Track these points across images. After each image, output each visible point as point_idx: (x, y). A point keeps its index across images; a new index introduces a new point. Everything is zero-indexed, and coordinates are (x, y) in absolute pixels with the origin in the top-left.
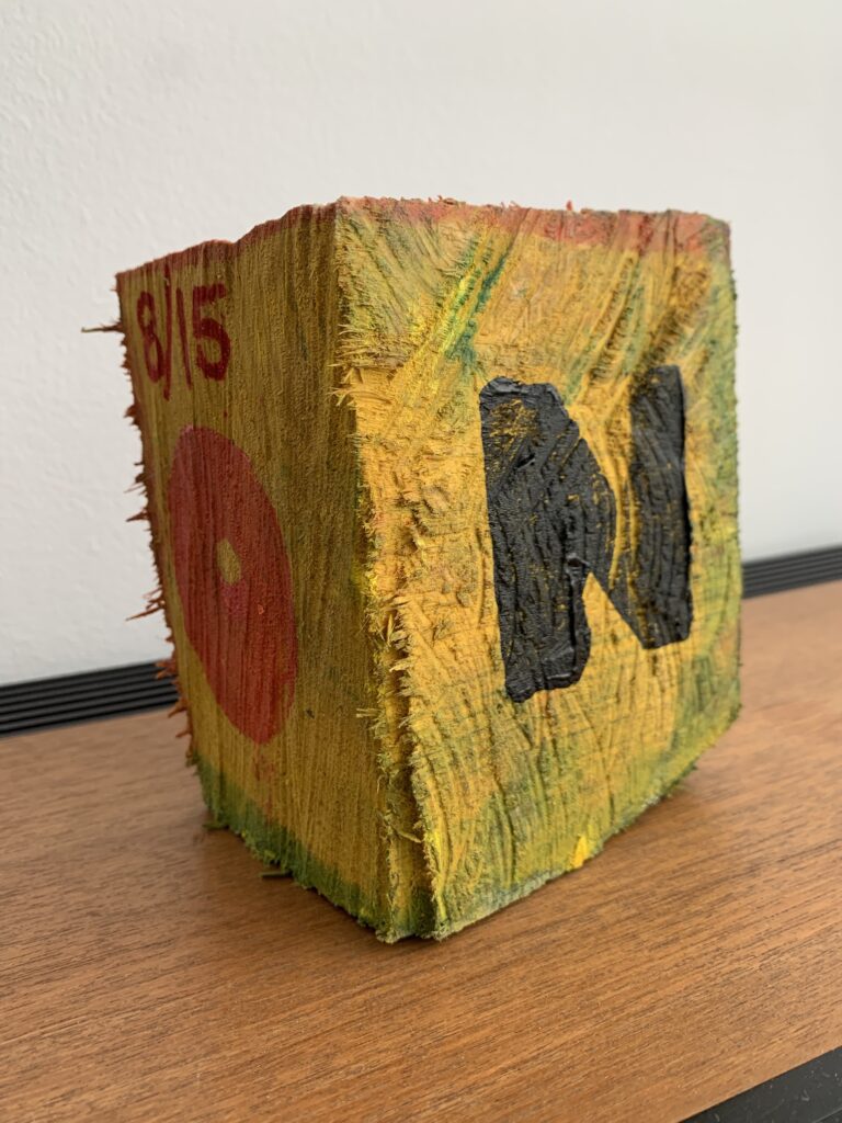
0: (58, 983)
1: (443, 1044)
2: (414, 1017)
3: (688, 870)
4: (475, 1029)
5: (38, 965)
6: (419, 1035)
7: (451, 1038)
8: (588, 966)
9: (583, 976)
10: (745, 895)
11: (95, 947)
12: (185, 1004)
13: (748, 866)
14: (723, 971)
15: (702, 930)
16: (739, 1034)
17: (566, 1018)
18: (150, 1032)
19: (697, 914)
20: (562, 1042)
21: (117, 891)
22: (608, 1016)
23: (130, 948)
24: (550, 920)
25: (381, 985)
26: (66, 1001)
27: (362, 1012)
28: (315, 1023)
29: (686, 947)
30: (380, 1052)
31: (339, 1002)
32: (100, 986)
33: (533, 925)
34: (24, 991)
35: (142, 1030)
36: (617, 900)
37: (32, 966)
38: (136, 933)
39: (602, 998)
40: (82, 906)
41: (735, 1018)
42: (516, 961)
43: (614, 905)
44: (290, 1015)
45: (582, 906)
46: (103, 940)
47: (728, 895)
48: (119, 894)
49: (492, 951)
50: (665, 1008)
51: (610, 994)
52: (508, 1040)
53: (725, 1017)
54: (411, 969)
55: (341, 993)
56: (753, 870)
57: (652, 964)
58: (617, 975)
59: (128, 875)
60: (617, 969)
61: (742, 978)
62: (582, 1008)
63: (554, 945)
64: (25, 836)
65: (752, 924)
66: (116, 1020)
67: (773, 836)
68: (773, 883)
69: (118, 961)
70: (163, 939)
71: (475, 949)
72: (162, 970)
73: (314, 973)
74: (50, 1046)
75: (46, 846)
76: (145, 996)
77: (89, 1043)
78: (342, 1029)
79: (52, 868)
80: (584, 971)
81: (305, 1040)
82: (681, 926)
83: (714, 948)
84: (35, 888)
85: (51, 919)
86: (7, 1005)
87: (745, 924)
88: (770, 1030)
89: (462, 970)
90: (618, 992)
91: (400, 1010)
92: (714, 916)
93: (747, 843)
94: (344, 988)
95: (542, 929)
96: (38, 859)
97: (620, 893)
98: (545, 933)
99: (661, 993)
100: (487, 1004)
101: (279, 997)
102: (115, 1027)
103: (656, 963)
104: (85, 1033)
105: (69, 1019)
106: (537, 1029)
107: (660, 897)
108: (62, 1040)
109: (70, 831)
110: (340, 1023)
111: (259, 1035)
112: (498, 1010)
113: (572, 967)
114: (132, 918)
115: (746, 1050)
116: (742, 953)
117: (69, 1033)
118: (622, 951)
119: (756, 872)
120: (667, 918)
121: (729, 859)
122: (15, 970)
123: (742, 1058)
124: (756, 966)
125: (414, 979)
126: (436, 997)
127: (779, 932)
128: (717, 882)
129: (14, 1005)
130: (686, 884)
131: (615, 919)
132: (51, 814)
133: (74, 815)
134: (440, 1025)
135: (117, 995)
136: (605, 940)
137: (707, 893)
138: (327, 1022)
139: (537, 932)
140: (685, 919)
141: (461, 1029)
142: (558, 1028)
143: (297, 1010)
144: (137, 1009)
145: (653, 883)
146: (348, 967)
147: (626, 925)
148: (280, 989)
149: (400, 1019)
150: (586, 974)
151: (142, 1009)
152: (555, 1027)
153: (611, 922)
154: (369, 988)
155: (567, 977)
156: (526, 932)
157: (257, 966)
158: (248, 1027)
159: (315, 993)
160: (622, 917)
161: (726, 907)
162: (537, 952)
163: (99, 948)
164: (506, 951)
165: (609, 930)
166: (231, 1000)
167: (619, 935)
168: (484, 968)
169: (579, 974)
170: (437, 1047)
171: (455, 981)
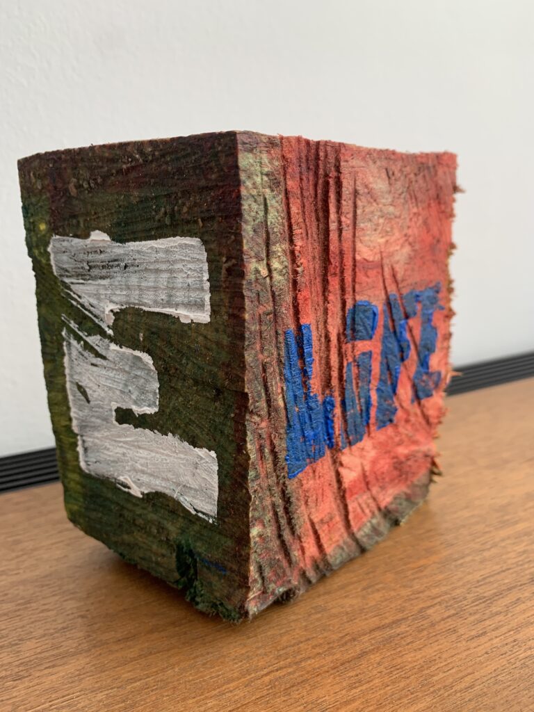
0: (61, 668)
2: (305, 694)
3: (487, 581)
4: (348, 703)
5: (47, 654)
6: (310, 707)
8: (424, 654)
9: (421, 661)
11: (84, 641)
12: (146, 684)
14: (520, 657)
15: (502, 626)
17: (412, 694)
18: (123, 704)
19: (498, 613)
22: (441, 692)
23: (108, 642)
24: (395, 618)
25: (281, 668)
26: (65, 681)
27: (269, 689)
28: (237, 697)
29: (492, 639)
31: (252, 682)
32: (88, 670)
33: (383, 623)
34: (37, 675)
35: (119, 703)
36: (440, 603)
37: (43, 655)
38: (111, 631)
39: (435, 678)
40: (75, 611)
42: (373, 650)
43: (438, 607)
44: (219, 692)
45: (416, 608)
46: (89, 636)
47: (518, 599)
49: (356, 643)
50: (482, 685)
51: (441, 675)
53: (525, 693)
54: (301, 656)
55: (253, 675)
57: (469, 652)
58: (445, 661)
60: (444, 656)
62: (423, 686)
63: (399, 638)
64: (37, 560)
66: (100, 696)
69: (101, 652)
70: (129, 635)
71: (344, 641)
72: (131, 658)
73: (234, 660)
75: (51, 567)
79: (54, 583)
80: (421, 658)
82: (487, 623)
83: (512, 639)
84: (43, 598)
85: (55, 621)
86: (27, 684)
89: (335, 657)
90: (448, 673)
91: (294, 688)
92: (510, 615)
94: (256, 671)
95: (390, 626)
96: (46, 576)
97: (442, 598)
98: (392, 628)
99: (477, 675)
100: (355, 683)
101: (211, 678)
102: (100, 701)
103: (472, 651)
105: (68, 695)
107: (470, 600)
109: (66, 556)
110: (254, 698)
111: (198, 707)
112: (364, 687)
113: (412, 655)
114: (108, 619)
117: (68, 706)
118: (447, 642)
120: (477, 616)
121: (516, 572)
122: (32, 658)
125: (303, 664)
126: (319, 678)
128: (509, 589)
129: (31, 684)
130: (488, 591)
131: (440, 618)
132: (52, 544)
133: (68, 545)
134: (324, 699)
135: (100, 677)
136: (434, 634)
137: (503, 598)
138: (245, 697)
139: (386, 627)
140: (489, 618)
141: (338, 703)
142: (406, 702)
143: (224, 688)
144: (114, 688)
145: (464, 590)
146: (257, 655)
147: (448, 622)
148: (211, 672)
149: (295, 695)
150: (423, 659)
151: (118, 688)
152: (405, 701)
153: (437, 620)
154: (273, 671)
155: (410, 662)
156: (379, 628)
157: (194, 655)
158: (191, 701)
159: (235, 675)
160: (445, 616)
161: (518, 608)
162: (388, 643)
163: (87, 642)
164: (365, 643)
165: (436, 626)
166: (178, 680)
167: (444, 630)
168: (352, 655)
169: (418, 660)
171: (332, 665)
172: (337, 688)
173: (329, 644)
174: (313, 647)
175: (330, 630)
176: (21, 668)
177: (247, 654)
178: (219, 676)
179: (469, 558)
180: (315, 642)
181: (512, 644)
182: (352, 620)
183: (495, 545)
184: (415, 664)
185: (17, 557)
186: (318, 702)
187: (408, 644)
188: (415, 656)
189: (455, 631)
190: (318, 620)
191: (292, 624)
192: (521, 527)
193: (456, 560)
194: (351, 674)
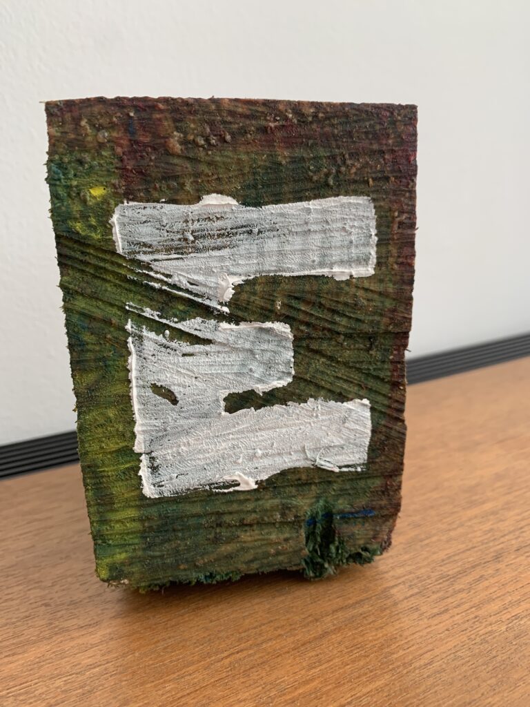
0: (20, 656)
1: (284, 694)
2: (264, 674)
3: (451, 560)
4: (306, 682)
5: (7, 643)
6: (268, 687)
7: (290, 690)
8: (385, 632)
9: (382, 640)
10: (493, 576)
11: (47, 629)
12: (106, 669)
13: (495, 554)
14: (481, 633)
15: (463, 603)
16: (494, 681)
17: (371, 672)
18: (81, 690)
19: (460, 591)
20: (369, 690)
21: (63, 588)
22: (400, 670)
23: (70, 629)
24: (358, 599)
25: (242, 651)
26: (25, 670)
27: (228, 671)
28: (196, 680)
29: (454, 616)
30: (241, 702)
31: (212, 664)
32: (48, 657)
33: (346, 603)
35: (76, 689)
36: (404, 583)
37: (3, 644)
38: (74, 618)
39: (395, 656)
40: (39, 599)
41: (490, 668)
42: (335, 630)
43: (402, 586)
44: (178, 676)
45: (380, 588)
46: (51, 624)
47: (481, 577)
48: (64, 590)
49: (318, 624)
50: (441, 662)
51: (401, 653)
52: (330, 690)
53: (483, 667)
54: (263, 638)
56: (498, 557)
57: (430, 629)
58: (406, 638)
59: (70, 576)
60: (406, 634)
61: (494, 638)
62: (382, 664)
63: (361, 617)
64: (3, 550)
65: (499, 597)
66: (59, 683)
67: (510, 533)
68: (513, 566)
69: (62, 639)
70: (92, 622)
71: (306, 621)
72: (91, 645)
73: (195, 643)
74: (12, 703)
75: (17, 557)
76: (80, 664)
77: (39, 700)
78: (213, 685)
79: (20, 572)
80: (383, 636)
81: (188, 694)
82: (450, 600)
83: (473, 616)
84: (8, 588)
85: (18, 609)
87: (494, 597)
88: (516, 676)
89: (297, 638)
90: (408, 651)
91: (254, 670)
92: (473, 591)
93: (493, 538)
94: (216, 653)
95: (353, 606)
96: (12, 566)
97: (406, 577)
98: (355, 608)
99: (437, 652)
100: (315, 663)
101: (171, 662)
102: (57, 688)
103: (433, 628)
104: (37, 693)
105: (26, 682)
106: (350, 681)
107: (434, 579)
108: (21, 698)
109: (33, 546)
110: (212, 680)
111: (156, 691)
112: (323, 667)
113: (374, 634)
114: (71, 607)
115: (499, 692)
116: (493, 619)
117: (26, 693)
118: (409, 620)
119: (500, 559)
120: (439, 594)
121: (480, 550)
123: (497, 698)
124: (504, 628)
125: (264, 646)
126: (280, 659)
127: (519, 602)
128: (473, 567)
130: (451, 569)
132: (20, 535)
133: (36, 535)
134: (282, 679)
135: (59, 664)
136: (396, 612)
137: (466, 575)
138: (204, 679)
139: (349, 608)
140: (452, 595)
141: (297, 683)
142: (365, 680)
143: (184, 671)
144: (73, 674)
145: (429, 569)
146: (218, 638)
147: (411, 601)
148: (172, 656)
149: (254, 676)
150: (385, 638)
151: (77, 674)
153: (401, 598)
154: (233, 654)
155: (371, 641)
156: (342, 608)
157: (155, 640)
158: (149, 685)
159: (196, 658)
160: (408, 595)
161: (481, 585)
162: (350, 623)
164: (328, 623)
165: (399, 605)
166: (138, 665)
167: (406, 609)
168: (313, 636)
169: (379, 638)
170: (280, 696)
171: (293, 646)
172: (297, 668)
173: (291, 625)
174: (276, 629)
175: (293, 612)
177: (209, 637)
178: (179, 659)
179: (434, 539)
180: (277, 624)
181: (473, 620)
182: (315, 602)
183: (462, 525)
184: (376, 642)
186: (278, 682)
187: (370, 624)
188: (376, 635)
189: (417, 609)
190: (282, 602)
192: (488, 506)
193: (421, 541)
194: (310, 654)
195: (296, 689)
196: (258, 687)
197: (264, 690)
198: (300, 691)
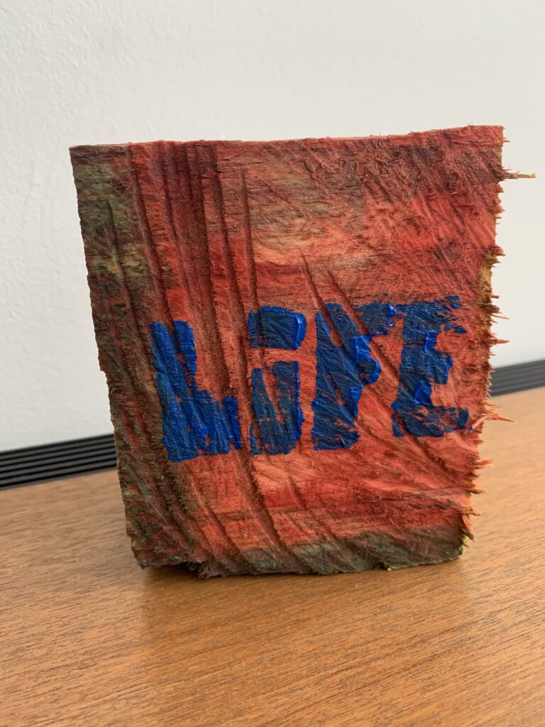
0: (126, 658)
1: (402, 716)
2: (378, 694)
4: (423, 705)
5: (110, 644)
6: (384, 708)
7: (406, 712)
8: (498, 659)
9: (496, 667)
12: (214, 677)
17: (489, 699)
18: (193, 697)
20: (490, 718)
22: (520, 699)
23: (172, 634)
24: (465, 621)
25: (351, 668)
26: (132, 672)
27: (340, 688)
28: (308, 695)
30: (358, 720)
31: (322, 680)
32: (154, 661)
33: (452, 625)
34: (103, 663)
35: (187, 695)
36: (510, 608)
37: (106, 645)
39: (512, 685)
40: (135, 601)
42: (444, 653)
43: (508, 611)
44: (289, 689)
45: (485, 612)
46: (152, 627)
49: (426, 645)
51: (518, 682)
54: (370, 656)
55: (322, 673)
58: (521, 667)
60: (520, 662)
62: (500, 692)
63: (470, 642)
64: (90, 548)
66: (169, 688)
71: (413, 642)
72: (195, 651)
73: (301, 657)
74: (125, 706)
75: (106, 557)
77: (152, 704)
78: (327, 701)
79: (112, 572)
80: (496, 663)
81: (302, 709)
84: (102, 587)
85: (116, 610)
86: (94, 673)
89: (406, 658)
90: (525, 680)
91: (367, 688)
94: (325, 669)
95: (460, 629)
96: (103, 566)
97: (512, 603)
98: (462, 632)
100: (429, 686)
101: (280, 674)
102: (168, 693)
104: (148, 697)
105: (136, 685)
106: (469, 707)
108: (133, 701)
110: (325, 696)
111: (269, 703)
112: (438, 691)
113: (486, 660)
117: (137, 696)
118: (522, 648)
122: (96, 647)
125: (373, 664)
126: (391, 679)
129: (97, 673)
131: (511, 623)
132: (106, 534)
134: (397, 701)
135: (166, 669)
136: (507, 639)
138: (315, 696)
139: (456, 630)
141: (412, 706)
142: (484, 707)
143: (294, 685)
144: (182, 680)
145: (535, 596)
146: (324, 654)
147: (521, 627)
148: (279, 669)
149: (367, 695)
150: (498, 665)
151: (185, 680)
152: (482, 706)
154: (342, 670)
155: (484, 667)
156: (448, 630)
157: (260, 650)
158: (260, 697)
159: (304, 672)
160: (517, 621)
162: (459, 647)
163: (151, 633)
164: (435, 645)
165: (509, 631)
166: (246, 675)
167: (517, 635)
168: (422, 657)
169: (493, 665)
170: (398, 718)
171: (403, 666)
172: (411, 690)
173: (397, 644)
174: (383, 647)
175: (397, 631)
176: (86, 657)
177: (314, 651)
178: (287, 672)
179: (536, 563)
180: (383, 643)
182: (420, 622)
185: (72, 545)
186: (393, 703)
187: (480, 649)
188: (489, 661)
190: (385, 619)
191: (358, 623)
193: (523, 564)
194: (423, 677)
195: (413, 711)
196: (373, 706)
197: (379, 711)
198: (418, 714)
